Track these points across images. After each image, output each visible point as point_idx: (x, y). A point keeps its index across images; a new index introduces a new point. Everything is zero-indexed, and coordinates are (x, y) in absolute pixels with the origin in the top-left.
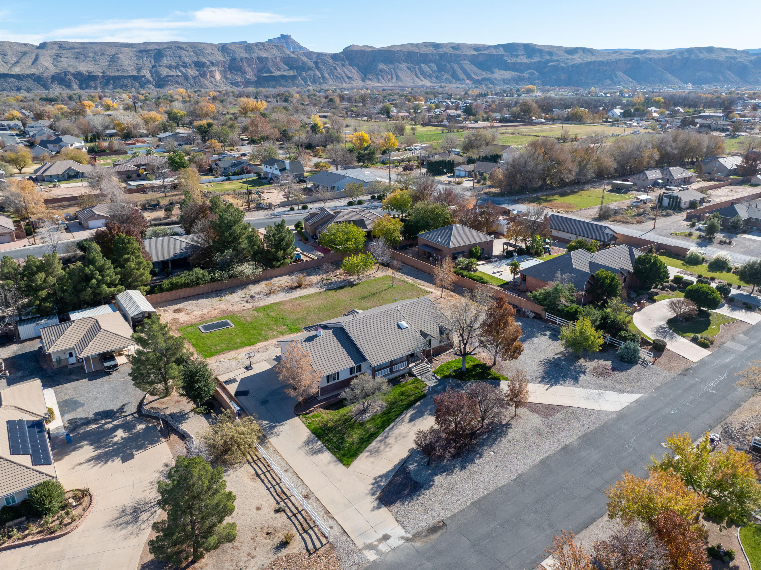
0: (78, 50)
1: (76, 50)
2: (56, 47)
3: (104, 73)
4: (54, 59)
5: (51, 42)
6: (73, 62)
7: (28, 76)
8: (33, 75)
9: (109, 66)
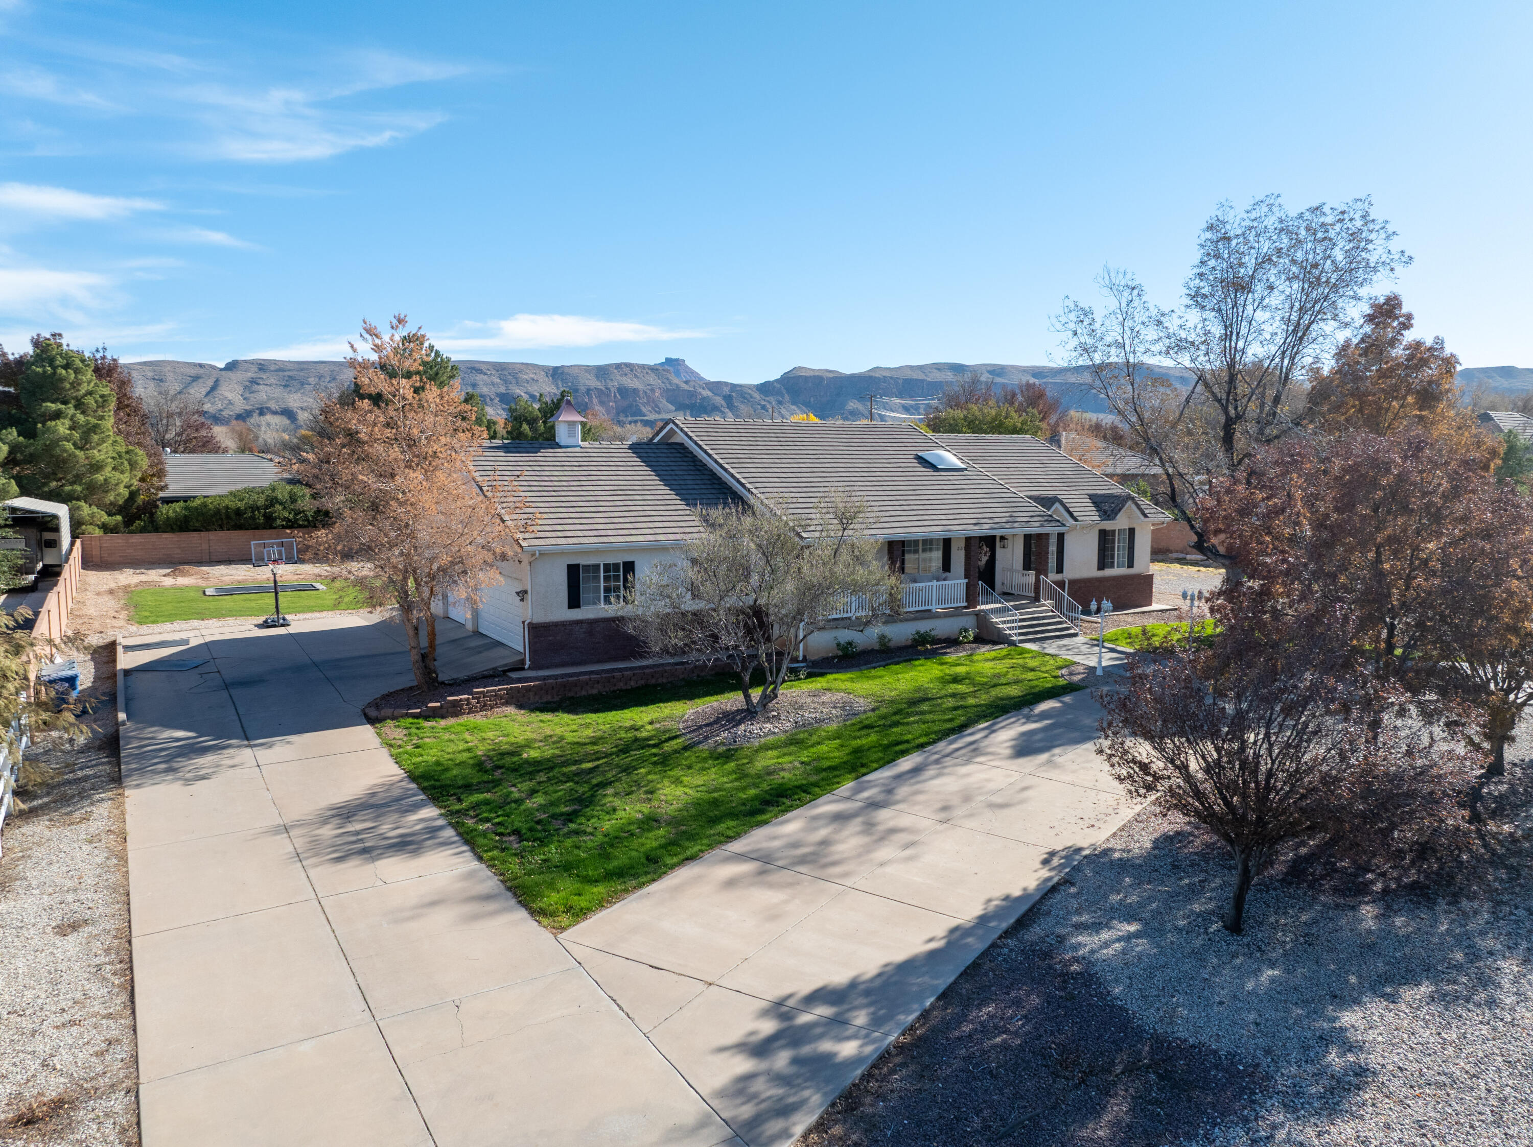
0: (290, 374)
1: (287, 373)
2: (254, 368)
4: (246, 387)
5: (245, 361)
6: (278, 392)
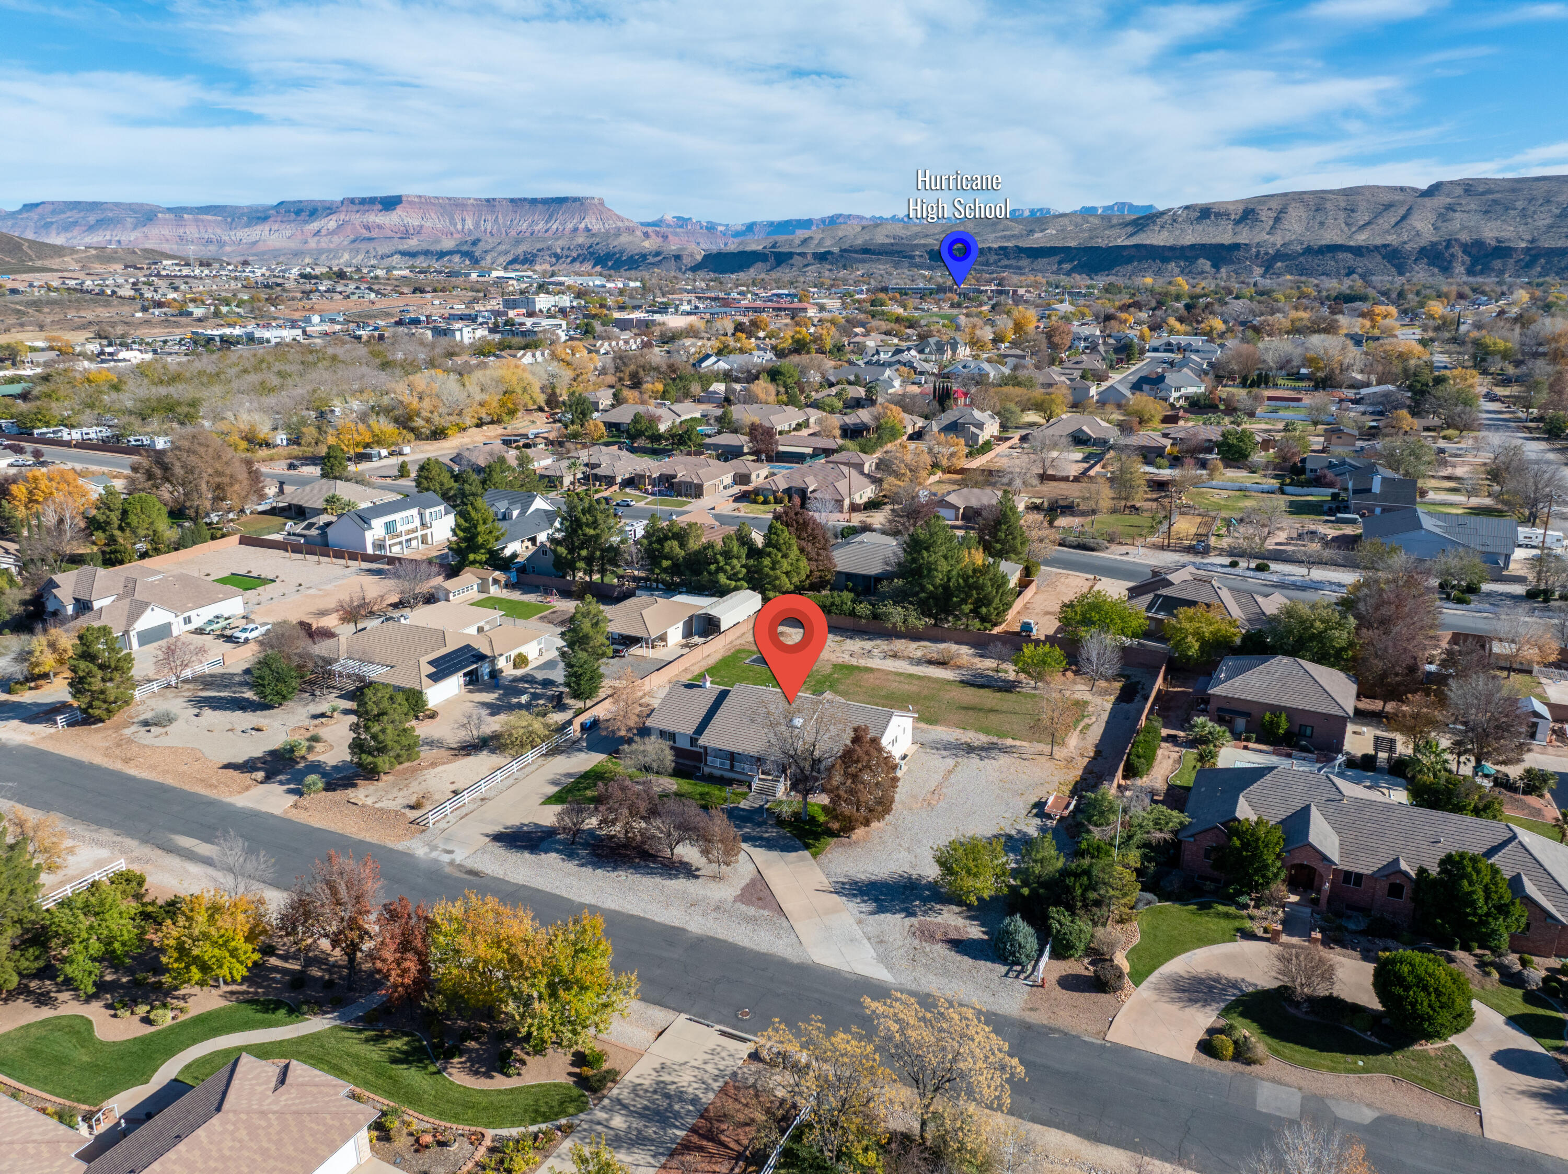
0: (1497, 196)
1: (1491, 197)
2: (1459, 191)
3: (1532, 241)
4: (1440, 215)
5: (1451, 182)
6: (1474, 220)
7: (1377, 248)
8: (1385, 246)
9: (1551, 227)
